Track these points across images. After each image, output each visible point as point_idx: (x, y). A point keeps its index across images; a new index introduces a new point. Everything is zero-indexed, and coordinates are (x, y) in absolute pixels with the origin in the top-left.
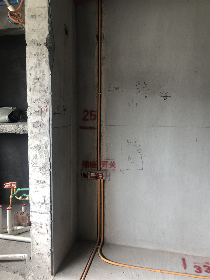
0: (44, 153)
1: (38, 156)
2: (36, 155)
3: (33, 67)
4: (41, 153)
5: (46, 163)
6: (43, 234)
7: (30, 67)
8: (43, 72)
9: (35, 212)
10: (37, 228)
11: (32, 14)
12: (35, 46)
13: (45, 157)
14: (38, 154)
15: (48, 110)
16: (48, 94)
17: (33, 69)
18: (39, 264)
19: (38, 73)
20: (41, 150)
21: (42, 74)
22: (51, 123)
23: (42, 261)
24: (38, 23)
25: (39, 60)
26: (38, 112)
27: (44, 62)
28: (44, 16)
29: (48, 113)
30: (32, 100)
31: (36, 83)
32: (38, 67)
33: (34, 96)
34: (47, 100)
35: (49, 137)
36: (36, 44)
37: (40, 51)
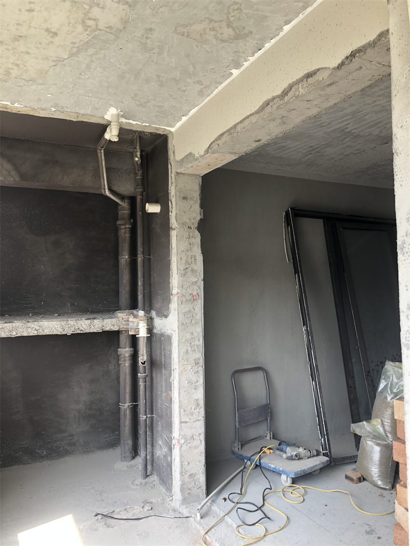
0: (196, 347)
1: (189, 351)
2: (187, 350)
3: (184, 251)
4: (193, 347)
5: (199, 359)
6: (196, 447)
7: (181, 250)
8: (195, 256)
9: (186, 422)
10: (188, 442)
11: (183, 196)
12: (186, 229)
13: (197, 352)
14: (189, 348)
15: (200, 297)
16: (200, 280)
17: (184, 253)
18: (190, 489)
19: (189, 258)
20: (192, 344)
21: (193, 258)
22: (203, 312)
23: (194, 483)
24: (190, 206)
25: (190, 244)
26: (190, 300)
27: (196, 246)
28: (195, 200)
29: (199, 301)
30: (182, 287)
31: (187, 268)
32: (189, 251)
33: (185, 283)
34: (199, 287)
35: (201, 327)
36: (187, 227)
37: (191, 235)
